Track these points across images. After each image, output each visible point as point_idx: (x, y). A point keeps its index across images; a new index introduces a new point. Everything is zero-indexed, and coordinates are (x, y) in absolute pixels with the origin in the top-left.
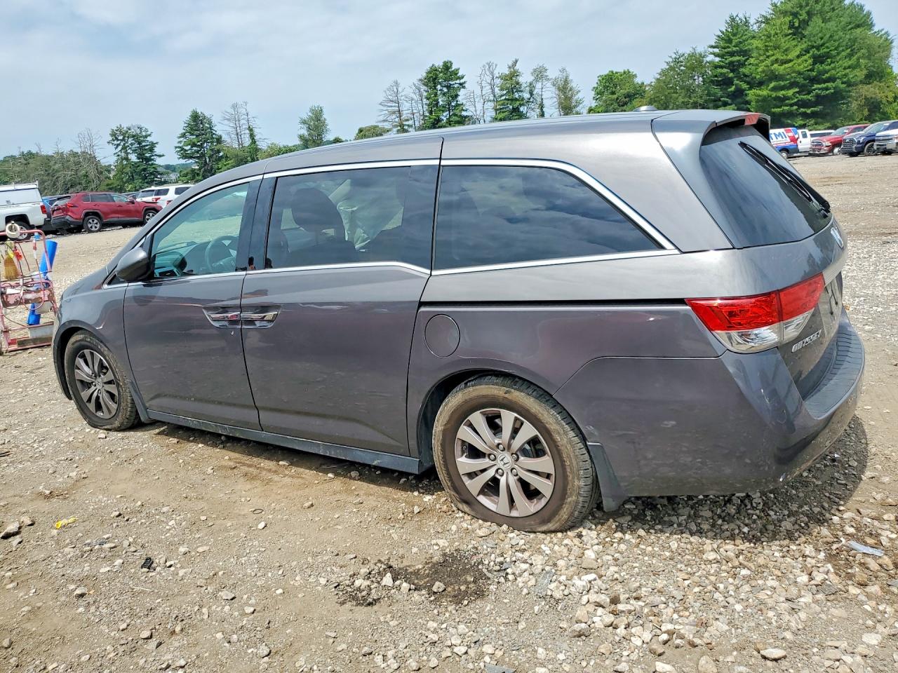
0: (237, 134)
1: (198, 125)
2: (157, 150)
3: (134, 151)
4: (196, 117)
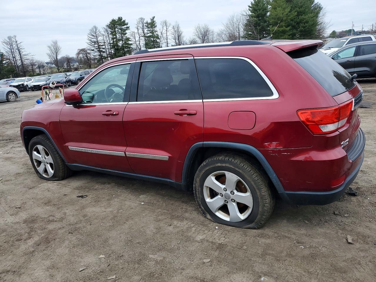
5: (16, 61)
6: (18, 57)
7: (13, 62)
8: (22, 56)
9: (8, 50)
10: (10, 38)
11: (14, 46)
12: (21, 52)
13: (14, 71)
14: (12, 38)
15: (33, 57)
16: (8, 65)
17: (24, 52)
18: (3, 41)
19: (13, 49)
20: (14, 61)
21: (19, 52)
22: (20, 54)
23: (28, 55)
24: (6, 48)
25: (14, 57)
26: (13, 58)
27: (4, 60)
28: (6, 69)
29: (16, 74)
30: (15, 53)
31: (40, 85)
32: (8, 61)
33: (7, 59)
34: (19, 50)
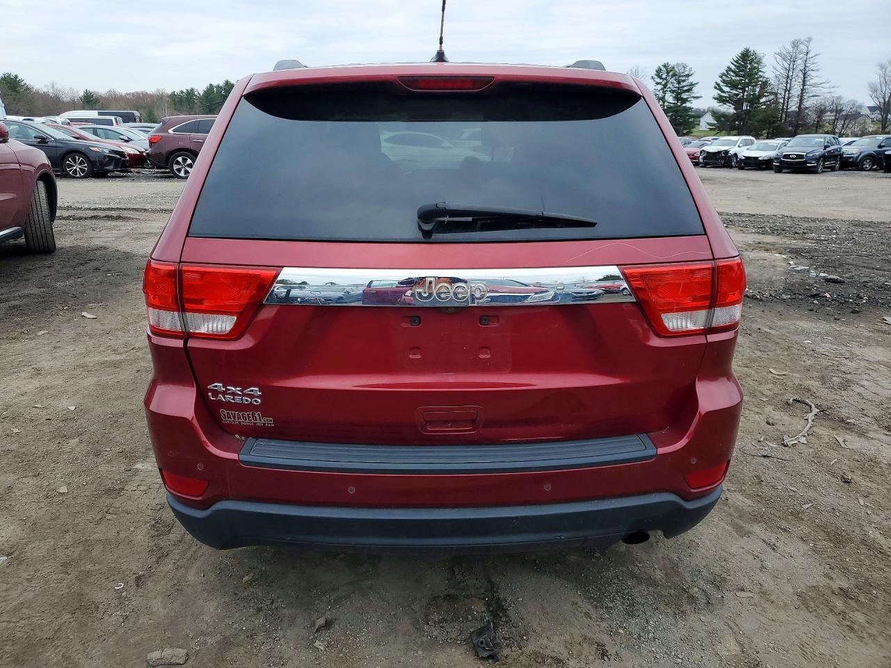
0: (788, 77)
1: (746, 65)
2: (696, 91)
3: (672, 92)
4: (746, 55)
5: (789, 98)
6: (796, 90)
7: (781, 101)
8: (806, 87)
9: (782, 71)
10: (795, 44)
11: (799, 62)
12: (809, 78)
13: (774, 122)
14: (802, 43)
15: (832, 90)
16: (769, 106)
17: (813, 79)
18: (778, 51)
19: (793, 69)
20: (784, 98)
21: (804, 78)
22: (804, 81)
23: (822, 85)
24: (779, 68)
25: (787, 90)
26: (785, 93)
27: (766, 96)
28: (762, 115)
29: (777, 128)
30: (794, 80)
31: (760, 159)
32: (772, 97)
33: (771, 93)
34: (804, 74)
